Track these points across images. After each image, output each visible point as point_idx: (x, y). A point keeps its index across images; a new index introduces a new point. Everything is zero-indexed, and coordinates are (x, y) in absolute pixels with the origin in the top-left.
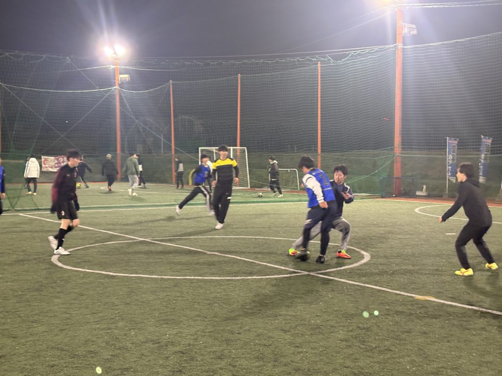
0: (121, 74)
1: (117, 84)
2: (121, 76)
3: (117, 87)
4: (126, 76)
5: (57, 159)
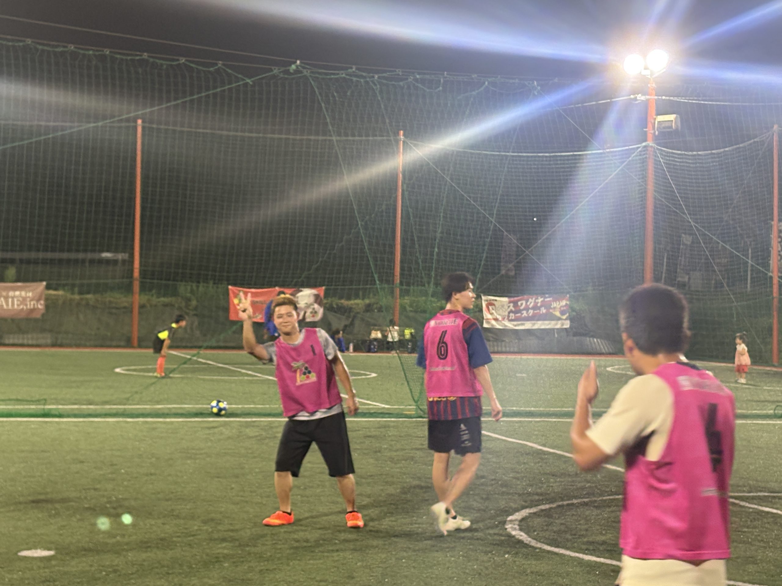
0: (659, 114)
1: (650, 136)
2: (660, 118)
3: (650, 143)
4: (672, 117)
5: (515, 304)
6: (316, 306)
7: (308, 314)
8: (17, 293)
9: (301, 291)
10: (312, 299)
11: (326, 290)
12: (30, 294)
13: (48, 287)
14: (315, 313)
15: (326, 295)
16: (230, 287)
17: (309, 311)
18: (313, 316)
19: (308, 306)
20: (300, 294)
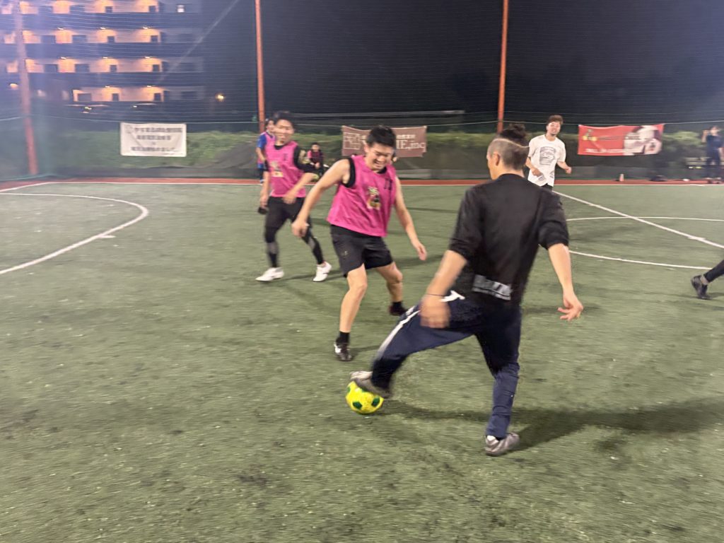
6: (655, 141)
7: (647, 148)
8: (404, 136)
9: (642, 128)
10: (651, 135)
11: (665, 126)
12: (413, 136)
13: (428, 130)
14: (653, 146)
15: (666, 130)
16: (580, 126)
17: (648, 146)
18: (652, 150)
19: (648, 141)
20: (641, 131)
